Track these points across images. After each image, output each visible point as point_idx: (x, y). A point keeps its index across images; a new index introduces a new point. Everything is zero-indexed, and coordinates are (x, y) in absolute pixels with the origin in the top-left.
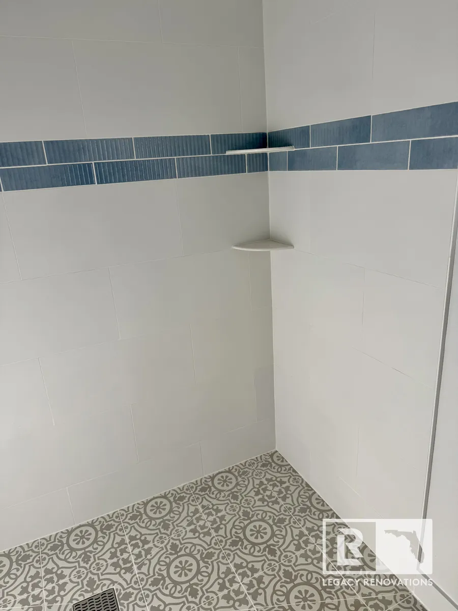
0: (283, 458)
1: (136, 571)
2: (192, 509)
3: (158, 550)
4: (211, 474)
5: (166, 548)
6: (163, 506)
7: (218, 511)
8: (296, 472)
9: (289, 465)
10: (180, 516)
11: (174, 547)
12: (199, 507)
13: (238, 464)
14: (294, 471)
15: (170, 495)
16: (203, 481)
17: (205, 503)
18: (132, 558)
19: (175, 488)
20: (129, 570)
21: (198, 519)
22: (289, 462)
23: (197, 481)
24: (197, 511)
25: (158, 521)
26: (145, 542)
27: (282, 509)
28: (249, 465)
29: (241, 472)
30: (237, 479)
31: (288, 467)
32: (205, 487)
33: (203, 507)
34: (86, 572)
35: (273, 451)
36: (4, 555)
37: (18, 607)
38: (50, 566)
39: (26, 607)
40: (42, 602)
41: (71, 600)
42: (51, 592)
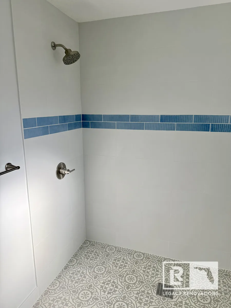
16: (227, 272)
17: (225, 281)
23: (224, 270)
32: (227, 275)
33: (223, 281)
36: (143, 253)
37: (142, 272)
38: (155, 265)
39: (144, 273)
40: (149, 275)
41: (158, 281)
42: (153, 274)
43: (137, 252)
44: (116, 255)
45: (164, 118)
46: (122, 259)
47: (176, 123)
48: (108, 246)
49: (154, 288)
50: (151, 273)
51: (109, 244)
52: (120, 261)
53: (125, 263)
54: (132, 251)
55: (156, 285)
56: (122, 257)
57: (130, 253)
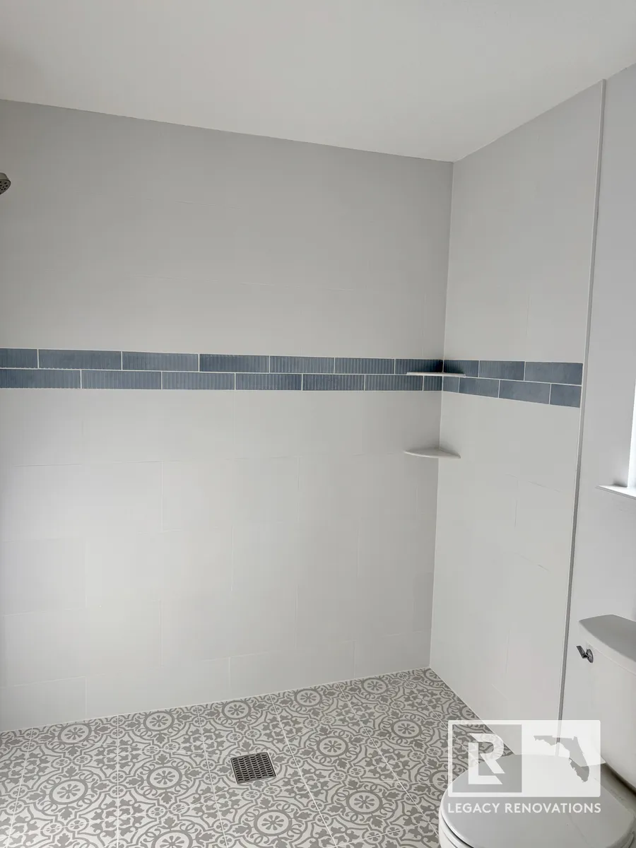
0: (436, 675)
1: (288, 743)
2: (341, 703)
3: (308, 730)
4: (361, 679)
5: (316, 730)
6: (314, 697)
7: (367, 708)
8: (448, 688)
9: (442, 681)
10: (329, 708)
11: (323, 730)
12: (349, 703)
13: (389, 674)
14: (446, 686)
15: (320, 689)
16: (353, 683)
17: (354, 700)
18: (284, 733)
19: (325, 684)
20: (281, 741)
21: (347, 712)
22: (442, 679)
23: (346, 682)
24: (346, 706)
25: (308, 708)
26: (296, 722)
27: (432, 715)
28: (401, 677)
29: (393, 681)
30: (387, 686)
31: (440, 683)
32: (354, 688)
33: (352, 703)
34: (241, 736)
35: (428, 667)
36: (166, 712)
37: (183, 752)
38: (209, 726)
39: (189, 753)
40: (203, 752)
41: (229, 755)
42: (211, 746)
43: (151, 714)
44: (96, 740)
45: (208, 362)
46: (118, 744)
47: (235, 373)
48: (63, 728)
49: (228, 773)
50: (204, 746)
51: (64, 723)
52: (115, 751)
53: (130, 750)
54: (136, 716)
55: (228, 765)
56: (115, 740)
57: (133, 723)
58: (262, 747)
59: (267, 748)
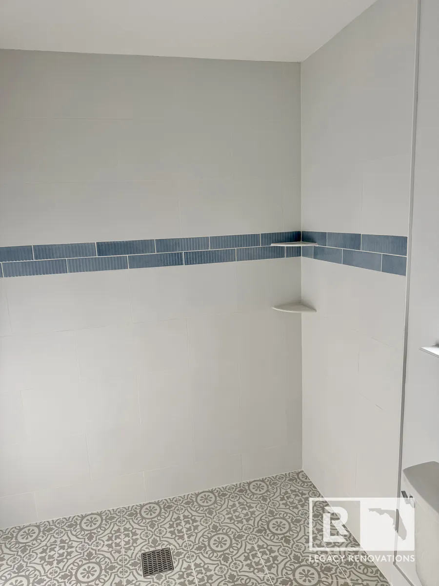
0: (307, 477)
1: (186, 539)
2: (231, 503)
3: (203, 527)
4: (248, 481)
5: (209, 527)
6: (210, 498)
7: (250, 507)
8: (315, 488)
9: (311, 482)
10: (221, 507)
11: (215, 527)
12: (237, 503)
13: (270, 476)
15: (215, 491)
16: (242, 485)
17: (241, 500)
18: (184, 530)
19: (220, 487)
20: (182, 537)
21: (235, 511)
22: (311, 480)
23: (237, 484)
24: (234, 505)
25: (205, 508)
26: (194, 521)
27: (300, 512)
28: (279, 479)
29: (272, 482)
30: (268, 487)
31: (309, 484)
32: (242, 490)
33: (239, 503)
34: (151, 534)
35: (300, 470)
36: (97, 514)
37: (105, 548)
38: (128, 526)
39: (111, 549)
40: (121, 548)
41: (140, 550)
42: (127, 543)
43: (86, 516)
44: (43, 539)
45: (104, 248)
46: (58, 543)
47: (127, 255)
48: (20, 530)
49: (137, 567)
50: (123, 543)
51: (21, 525)
52: (55, 549)
53: (66, 548)
54: (75, 519)
55: (139, 560)
56: (56, 539)
57: (71, 524)
58: (166, 543)
59: (170, 544)
